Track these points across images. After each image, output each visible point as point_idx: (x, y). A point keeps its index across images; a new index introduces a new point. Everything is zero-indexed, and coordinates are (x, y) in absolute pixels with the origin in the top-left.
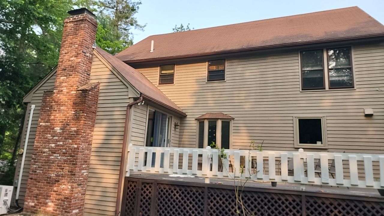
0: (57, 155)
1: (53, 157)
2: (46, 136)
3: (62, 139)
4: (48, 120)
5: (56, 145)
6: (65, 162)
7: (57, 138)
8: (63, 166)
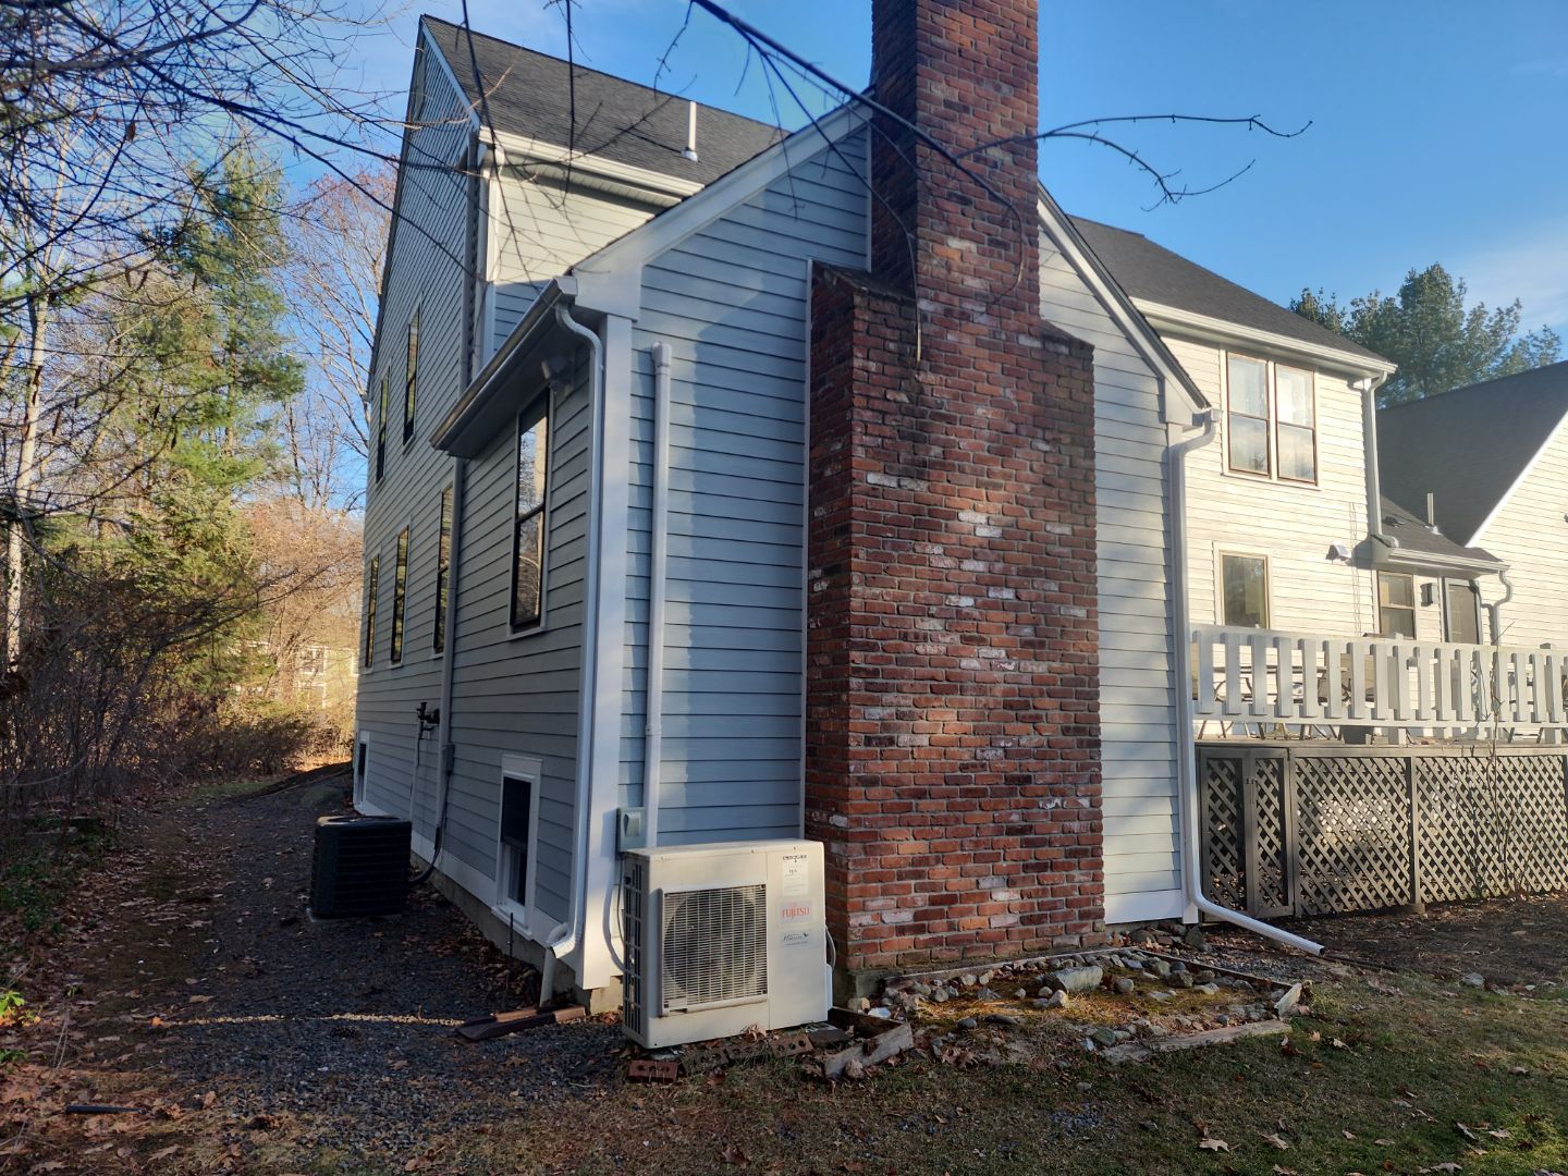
0: (994, 653)
1: (975, 664)
2: (918, 549)
3: (1006, 572)
4: (913, 463)
5: (980, 600)
6: (1045, 688)
7: (980, 566)
8: (1035, 708)
